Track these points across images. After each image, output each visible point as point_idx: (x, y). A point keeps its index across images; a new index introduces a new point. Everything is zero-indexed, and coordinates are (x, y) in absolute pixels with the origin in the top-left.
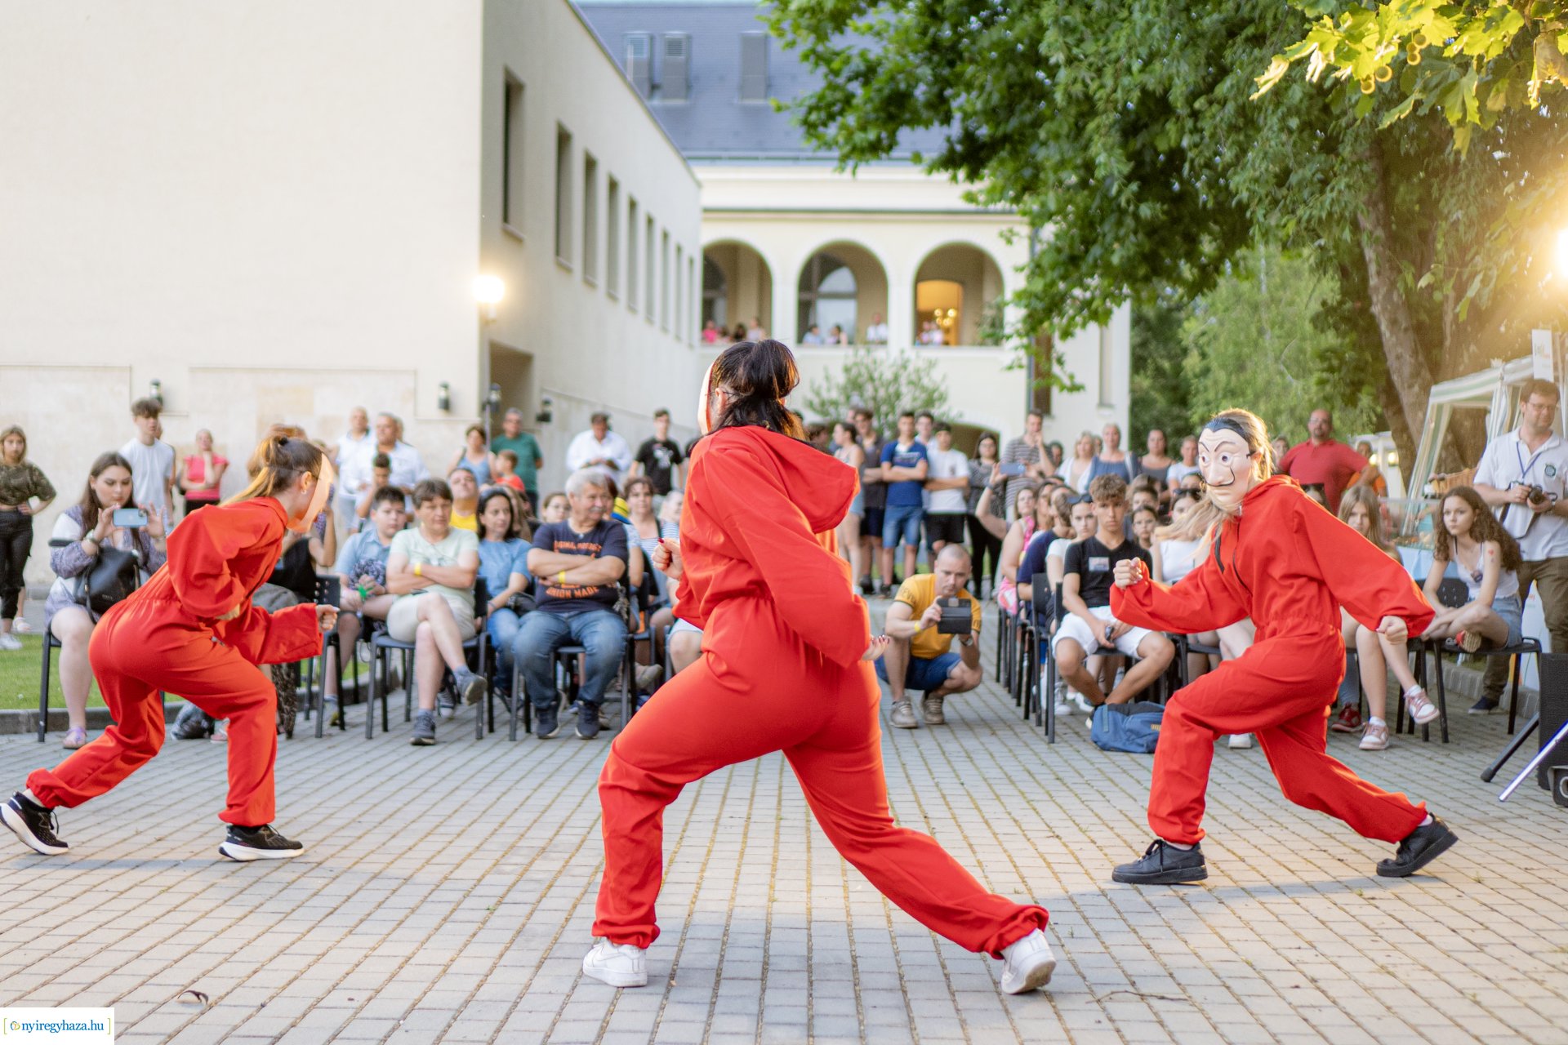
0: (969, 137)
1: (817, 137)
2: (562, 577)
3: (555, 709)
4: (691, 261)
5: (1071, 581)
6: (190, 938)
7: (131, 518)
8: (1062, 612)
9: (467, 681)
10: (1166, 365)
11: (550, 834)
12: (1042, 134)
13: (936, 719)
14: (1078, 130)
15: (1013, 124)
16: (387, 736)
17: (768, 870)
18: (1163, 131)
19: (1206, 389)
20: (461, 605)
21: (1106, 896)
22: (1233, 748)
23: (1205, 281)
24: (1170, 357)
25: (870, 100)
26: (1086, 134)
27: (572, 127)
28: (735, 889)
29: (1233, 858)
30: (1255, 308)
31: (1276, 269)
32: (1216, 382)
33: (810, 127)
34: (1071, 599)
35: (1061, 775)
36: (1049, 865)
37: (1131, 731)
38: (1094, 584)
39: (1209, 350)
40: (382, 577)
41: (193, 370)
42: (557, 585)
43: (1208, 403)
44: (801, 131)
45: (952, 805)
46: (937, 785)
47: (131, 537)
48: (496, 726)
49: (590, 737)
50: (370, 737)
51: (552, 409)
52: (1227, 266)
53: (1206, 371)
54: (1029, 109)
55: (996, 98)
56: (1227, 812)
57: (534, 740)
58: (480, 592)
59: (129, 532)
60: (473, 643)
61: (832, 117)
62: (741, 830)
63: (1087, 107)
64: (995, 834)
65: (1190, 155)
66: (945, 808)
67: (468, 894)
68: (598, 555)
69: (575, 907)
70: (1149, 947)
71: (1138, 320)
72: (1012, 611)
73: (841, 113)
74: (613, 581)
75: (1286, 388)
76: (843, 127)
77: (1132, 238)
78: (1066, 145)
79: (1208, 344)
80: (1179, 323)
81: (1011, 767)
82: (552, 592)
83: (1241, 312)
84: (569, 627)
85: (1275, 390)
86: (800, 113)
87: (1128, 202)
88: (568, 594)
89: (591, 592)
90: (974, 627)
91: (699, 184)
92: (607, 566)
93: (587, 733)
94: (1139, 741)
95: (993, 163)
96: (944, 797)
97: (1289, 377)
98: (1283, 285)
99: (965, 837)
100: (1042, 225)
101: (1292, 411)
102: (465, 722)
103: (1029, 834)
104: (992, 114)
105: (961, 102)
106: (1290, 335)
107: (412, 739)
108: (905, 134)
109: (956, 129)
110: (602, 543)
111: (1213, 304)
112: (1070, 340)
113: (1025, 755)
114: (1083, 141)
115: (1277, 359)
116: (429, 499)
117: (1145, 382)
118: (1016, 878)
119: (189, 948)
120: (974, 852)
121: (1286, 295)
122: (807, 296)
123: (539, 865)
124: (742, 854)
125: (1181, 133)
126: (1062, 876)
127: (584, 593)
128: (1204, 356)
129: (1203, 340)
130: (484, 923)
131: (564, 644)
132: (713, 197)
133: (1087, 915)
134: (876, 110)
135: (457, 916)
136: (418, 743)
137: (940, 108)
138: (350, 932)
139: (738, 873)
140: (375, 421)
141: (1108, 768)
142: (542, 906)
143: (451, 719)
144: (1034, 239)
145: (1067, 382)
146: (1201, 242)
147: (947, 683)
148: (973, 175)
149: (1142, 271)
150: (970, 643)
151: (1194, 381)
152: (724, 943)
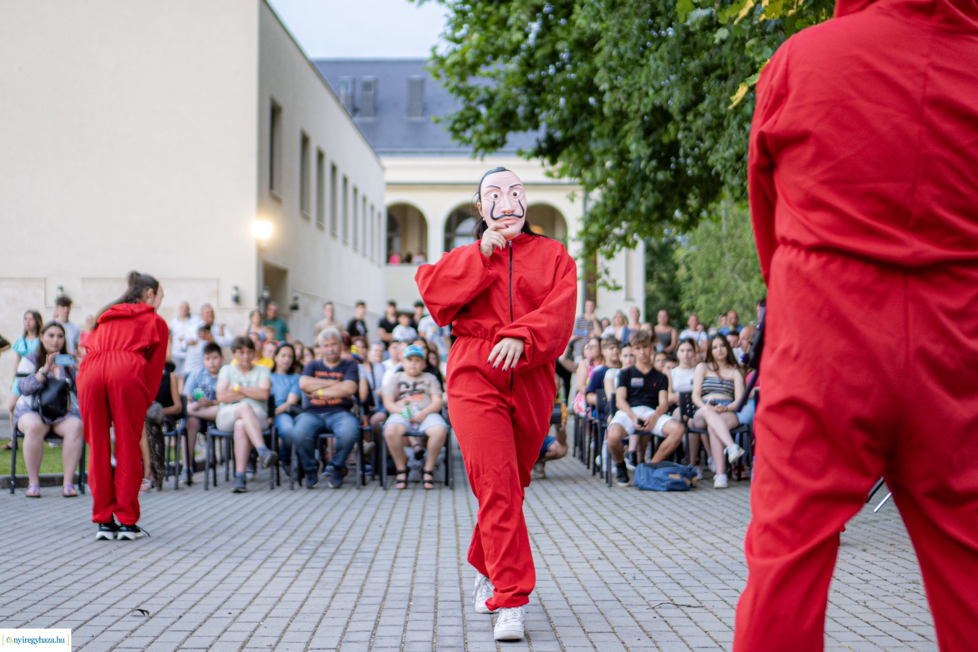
0: (550, 138)
1: (460, 138)
2: (320, 393)
3: (316, 472)
4: (379, 215)
5: (621, 393)
6: (129, 587)
7: (64, 360)
8: (615, 410)
9: (266, 455)
10: (665, 275)
11: (325, 535)
12: (594, 134)
13: (541, 475)
14: (615, 131)
15: (577, 129)
16: (216, 489)
17: (455, 550)
18: (666, 130)
19: (690, 289)
20: (260, 410)
21: (651, 560)
22: (717, 488)
23: (691, 223)
24: (667, 271)
25: (490, 116)
26: (620, 134)
27: (310, 133)
28: (437, 560)
29: (722, 541)
30: (719, 240)
31: (731, 217)
32: (696, 285)
33: (455, 132)
34: (621, 402)
35: (618, 503)
36: (617, 546)
37: (658, 479)
38: (635, 393)
39: (692, 266)
40: (213, 395)
41: (84, 280)
42: (317, 398)
43: (691, 297)
44: (450, 135)
45: (557, 518)
46: (546, 508)
47: (64, 372)
48: (281, 482)
49: (338, 487)
50: (207, 489)
51: (301, 303)
52: (704, 214)
53: (690, 279)
54: (586, 120)
55: (566, 114)
56: (716, 520)
57: (304, 490)
58: (271, 403)
59: (63, 369)
60: (268, 432)
61: (468, 126)
62: (436, 531)
63: (622, 116)
64: (584, 532)
65: (683, 143)
66: (552, 520)
67: (284, 564)
68: (342, 380)
69: (347, 569)
70: (679, 584)
71: (649, 249)
72: (583, 414)
73: (474, 123)
74: (350, 395)
75: (737, 288)
76: (475, 132)
77: (651, 194)
78: (606, 141)
79: (691, 262)
80: (673, 251)
81: (588, 499)
82: (314, 402)
83: (711, 243)
84: (324, 422)
85: (732, 289)
86: (449, 124)
87: (651, 171)
88: (323, 402)
89: (337, 401)
90: (563, 420)
91: (383, 169)
92: (347, 386)
93: (336, 484)
94: (663, 484)
95: (565, 152)
96: (551, 514)
97: (740, 281)
98: (736, 226)
99: (567, 534)
100: (592, 190)
101: (741, 301)
102: (261, 481)
103: (603, 532)
104: (562, 123)
105: (545, 117)
106: (739, 256)
107: (233, 489)
108: (511, 136)
109: (541, 133)
110: (344, 372)
111: (694, 237)
112: (612, 260)
113: (596, 493)
114: (618, 138)
115: (733, 270)
116: (240, 348)
117: (653, 287)
118: (598, 552)
119: (130, 591)
120: (573, 540)
121: (738, 232)
122: (450, 235)
123: (322, 549)
124: (438, 543)
125: (677, 130)
126: (625, 551)
127: (333, 402)
128: (689, 269)
129: (689, 259)
130: (296, 577)
131: (321, 433)
132: (392, 176)
133: (642, 569)
134: (497, 121)
135: (280, 574)
136: (237, 491)
137: (532, 121)
138: (221, 583)
139: (438, 552)
140: (196, 309)
141: (645, 499)
142: (328, 569)
143: (253, 480)
144: (586, 199)
145: (611, 284)
146: (689, 198)
147: (548, 454)
148: (553, 162)
149: (655, 216)
150: (561, 429)
151: (683, 284)
152: (436, 585)
